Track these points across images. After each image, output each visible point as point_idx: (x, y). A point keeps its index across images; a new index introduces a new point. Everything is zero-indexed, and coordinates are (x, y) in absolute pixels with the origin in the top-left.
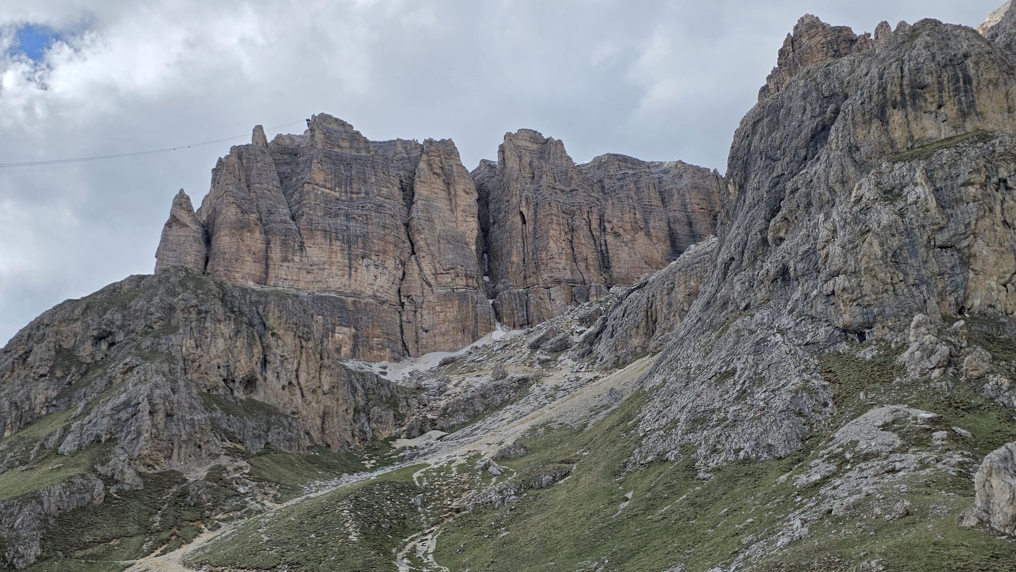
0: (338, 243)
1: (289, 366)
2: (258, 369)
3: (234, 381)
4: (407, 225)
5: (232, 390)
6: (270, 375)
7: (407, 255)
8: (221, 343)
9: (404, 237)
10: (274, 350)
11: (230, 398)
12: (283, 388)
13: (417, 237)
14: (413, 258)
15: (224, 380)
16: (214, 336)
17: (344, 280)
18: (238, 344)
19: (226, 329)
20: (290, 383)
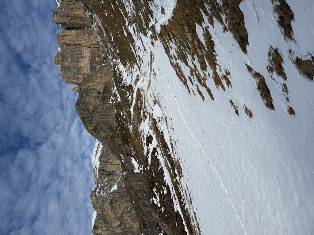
0: (79, 60)
3: (98, 96)
4: (75, 45)
5: (100, 97)
6: (97, 88)
7: (81, 46)
8: (90, 99)
9: (77, 46)
10: (92, 87)
13: (77, 43)
14: (82, 45)
15: (98, 99)
16: (89, 101)
17: (87, 59)
18: (91, 95)
19: (87, 98)
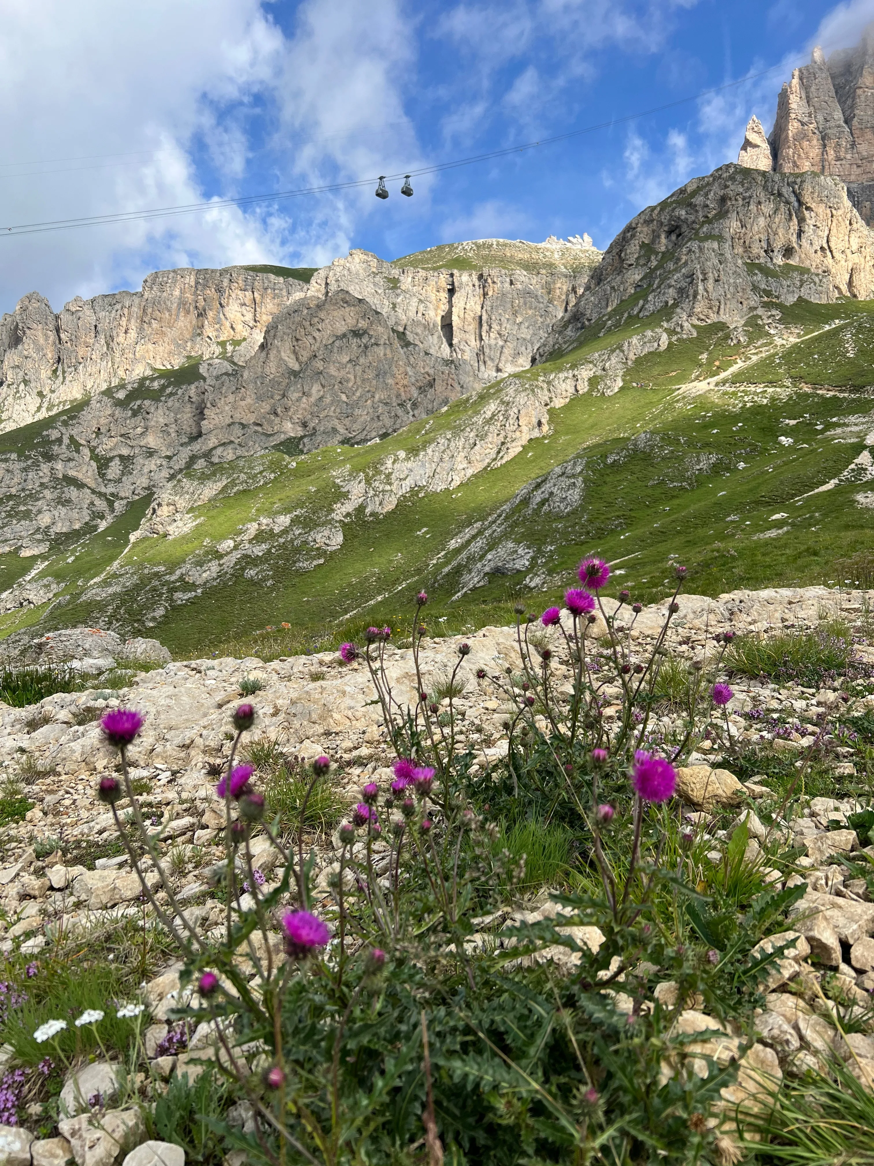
1: (820, 233)
2: (794, 238)
3: (773, 251)
5: (771, 259)
6: (804, 242)
8: (762, 222)
10: (808, 221)
11: (769, 265)
12: (816, 252)
15: (765, 251)
16: (756, 217)
18: (777, 220)
19: (767, 208)
20: (822, 248)
